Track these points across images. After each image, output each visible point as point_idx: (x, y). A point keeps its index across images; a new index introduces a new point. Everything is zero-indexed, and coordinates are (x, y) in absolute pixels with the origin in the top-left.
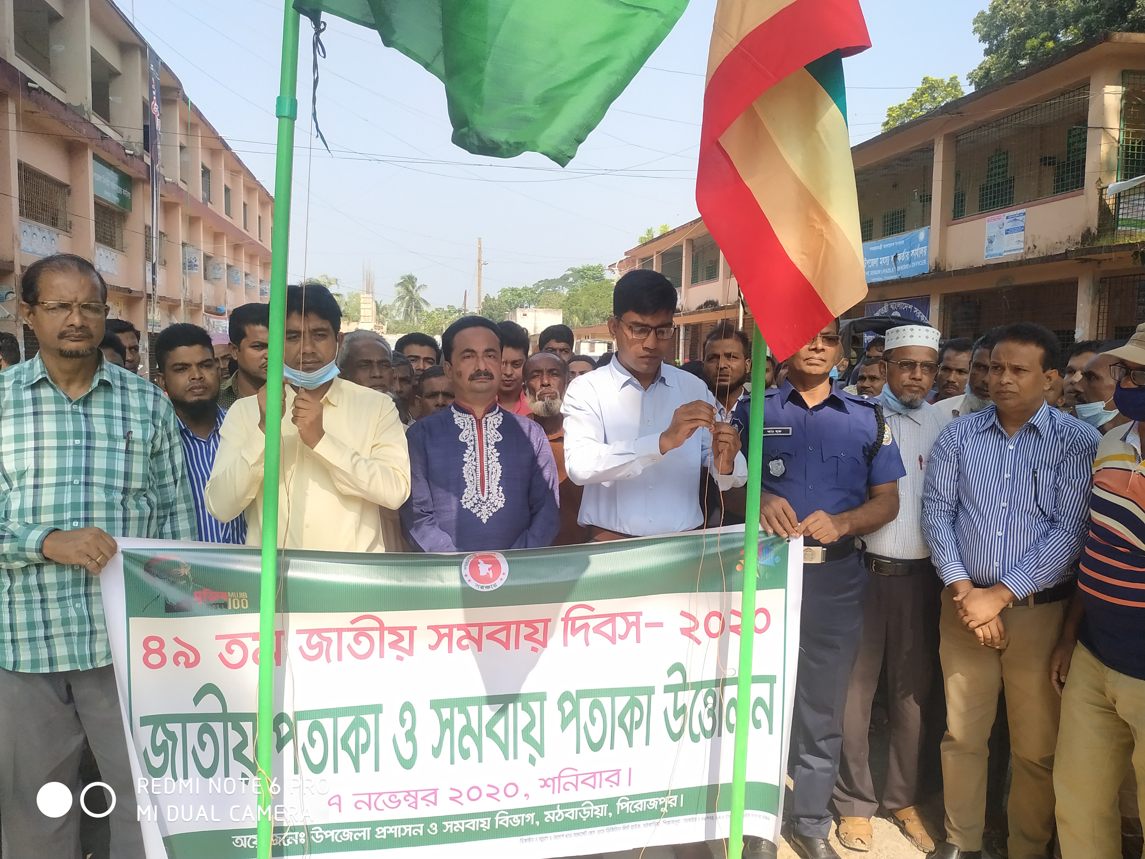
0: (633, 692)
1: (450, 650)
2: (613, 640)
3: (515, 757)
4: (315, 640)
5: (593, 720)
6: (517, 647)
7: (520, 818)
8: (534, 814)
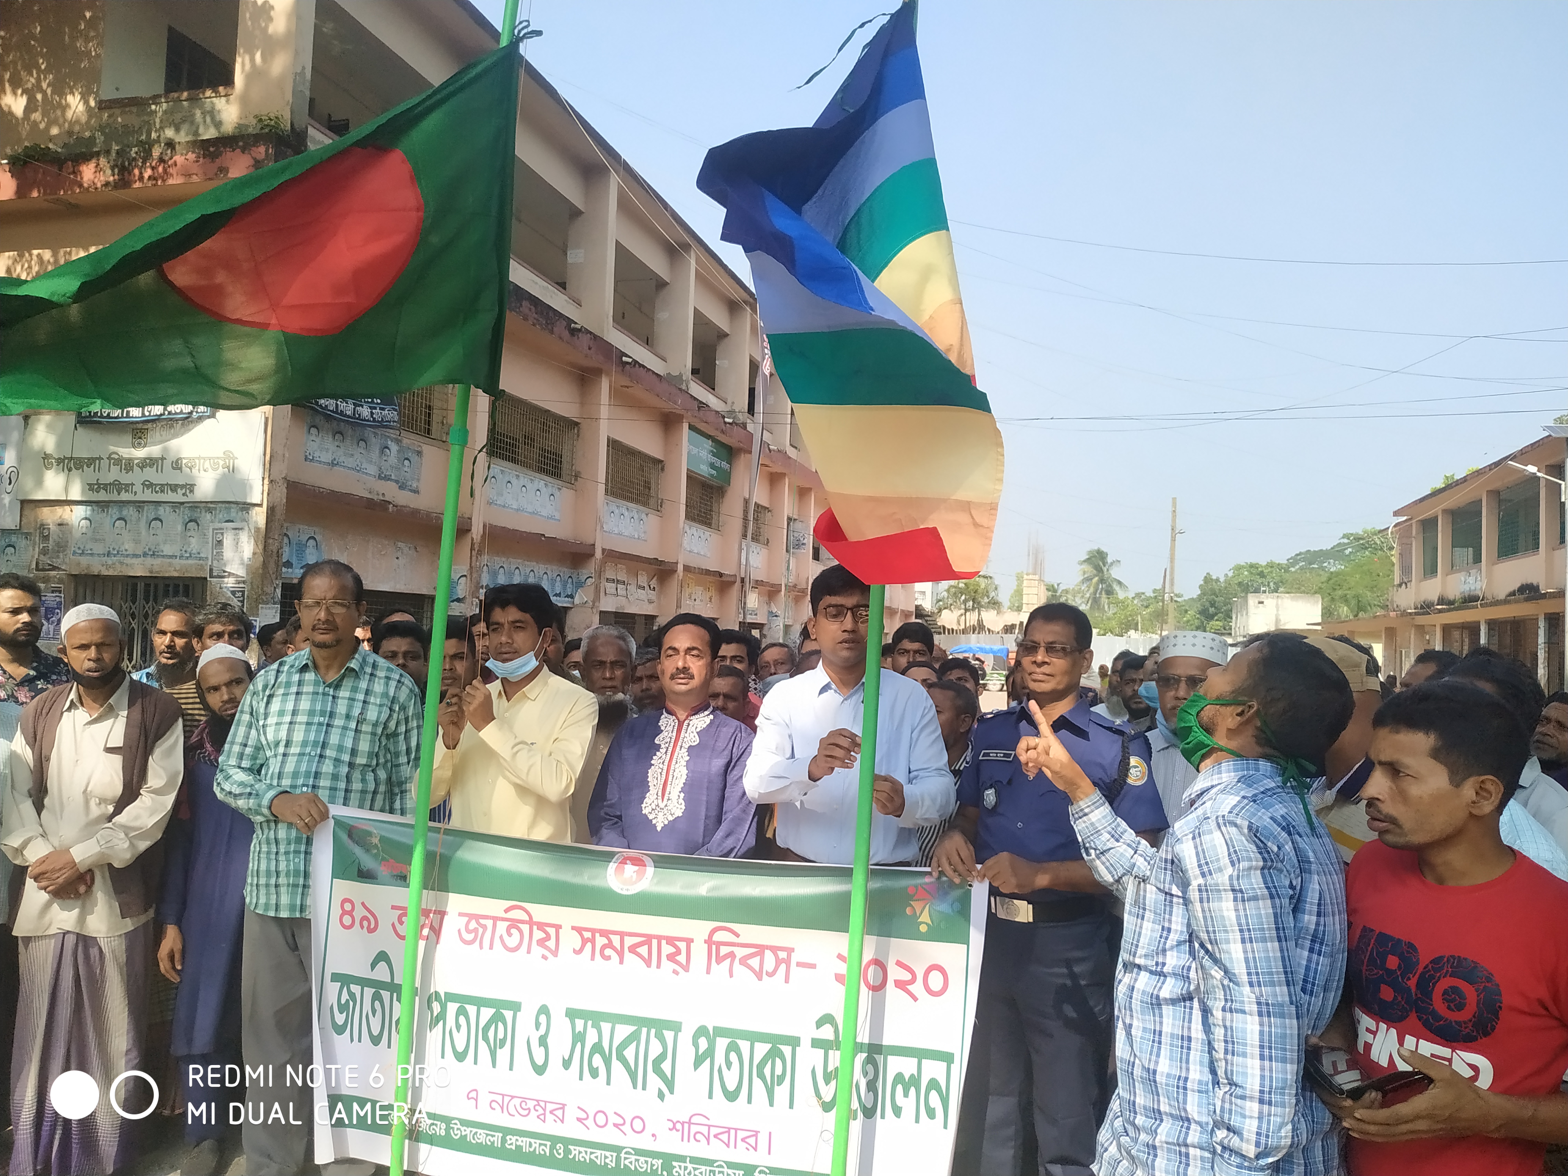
0: (776, 1041)
1: (593, 958)
2: (759, 976)
3: (644, 1088)
4: (473, 925)
5: (729, 1065)
6: (658, 966)
7: (646, 1162)
8: (661, 1161)
